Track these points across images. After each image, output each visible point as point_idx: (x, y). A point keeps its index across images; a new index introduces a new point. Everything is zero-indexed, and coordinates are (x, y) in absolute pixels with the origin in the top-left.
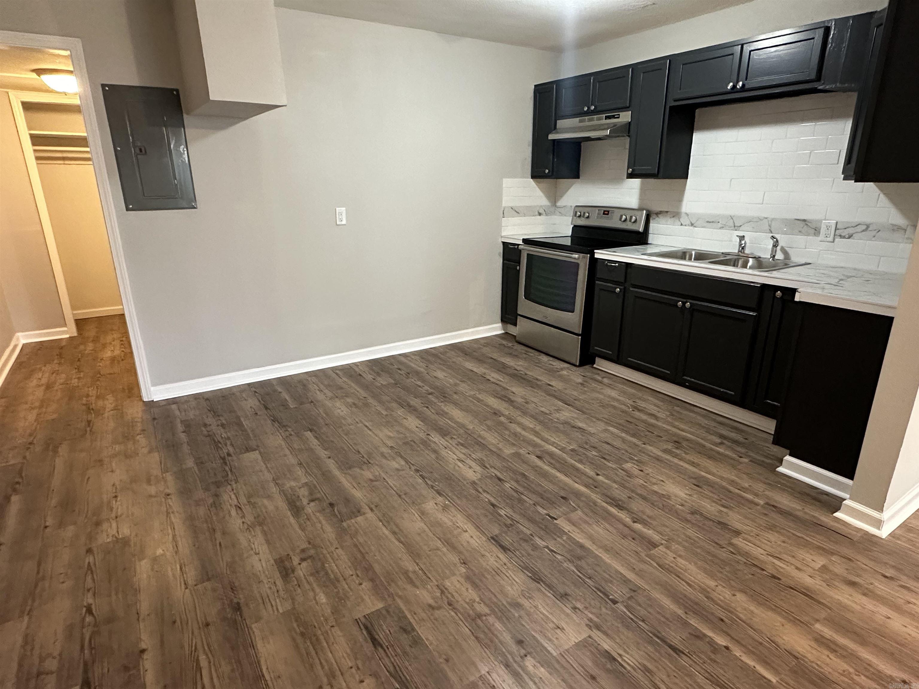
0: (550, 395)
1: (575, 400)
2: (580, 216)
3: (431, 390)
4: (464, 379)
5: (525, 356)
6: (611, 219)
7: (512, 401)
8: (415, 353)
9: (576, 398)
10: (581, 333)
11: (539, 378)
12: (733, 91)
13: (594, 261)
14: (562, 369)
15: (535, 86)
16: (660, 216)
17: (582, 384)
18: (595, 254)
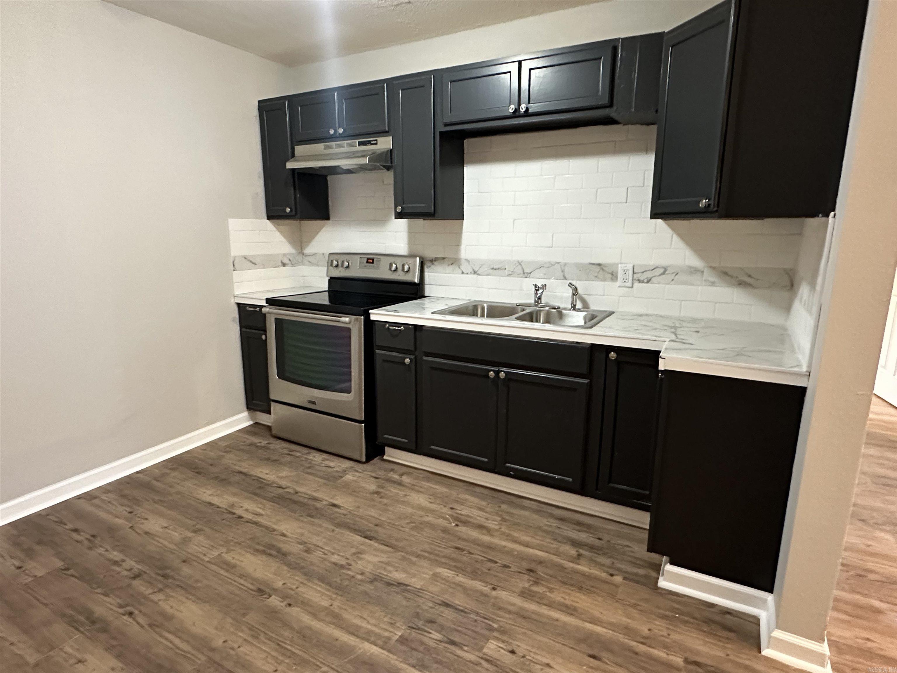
0: (339, 525)
1: (377, 525)
2: (337, 266)
3: (138, 567)
4: (199, 526)
5: (288, 458)
6: (378, 268)
7: (285, 555)
8: (109, 488)
9: (378, 522)
10: (363, 419)
11: (315, 494)
12: (514, 115)
13: (370, 325)
14: (345, 472)
15: (260, 102)
16: (435, 263)
17: (377, 493)
18: (371, 315)
